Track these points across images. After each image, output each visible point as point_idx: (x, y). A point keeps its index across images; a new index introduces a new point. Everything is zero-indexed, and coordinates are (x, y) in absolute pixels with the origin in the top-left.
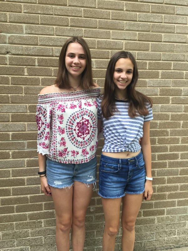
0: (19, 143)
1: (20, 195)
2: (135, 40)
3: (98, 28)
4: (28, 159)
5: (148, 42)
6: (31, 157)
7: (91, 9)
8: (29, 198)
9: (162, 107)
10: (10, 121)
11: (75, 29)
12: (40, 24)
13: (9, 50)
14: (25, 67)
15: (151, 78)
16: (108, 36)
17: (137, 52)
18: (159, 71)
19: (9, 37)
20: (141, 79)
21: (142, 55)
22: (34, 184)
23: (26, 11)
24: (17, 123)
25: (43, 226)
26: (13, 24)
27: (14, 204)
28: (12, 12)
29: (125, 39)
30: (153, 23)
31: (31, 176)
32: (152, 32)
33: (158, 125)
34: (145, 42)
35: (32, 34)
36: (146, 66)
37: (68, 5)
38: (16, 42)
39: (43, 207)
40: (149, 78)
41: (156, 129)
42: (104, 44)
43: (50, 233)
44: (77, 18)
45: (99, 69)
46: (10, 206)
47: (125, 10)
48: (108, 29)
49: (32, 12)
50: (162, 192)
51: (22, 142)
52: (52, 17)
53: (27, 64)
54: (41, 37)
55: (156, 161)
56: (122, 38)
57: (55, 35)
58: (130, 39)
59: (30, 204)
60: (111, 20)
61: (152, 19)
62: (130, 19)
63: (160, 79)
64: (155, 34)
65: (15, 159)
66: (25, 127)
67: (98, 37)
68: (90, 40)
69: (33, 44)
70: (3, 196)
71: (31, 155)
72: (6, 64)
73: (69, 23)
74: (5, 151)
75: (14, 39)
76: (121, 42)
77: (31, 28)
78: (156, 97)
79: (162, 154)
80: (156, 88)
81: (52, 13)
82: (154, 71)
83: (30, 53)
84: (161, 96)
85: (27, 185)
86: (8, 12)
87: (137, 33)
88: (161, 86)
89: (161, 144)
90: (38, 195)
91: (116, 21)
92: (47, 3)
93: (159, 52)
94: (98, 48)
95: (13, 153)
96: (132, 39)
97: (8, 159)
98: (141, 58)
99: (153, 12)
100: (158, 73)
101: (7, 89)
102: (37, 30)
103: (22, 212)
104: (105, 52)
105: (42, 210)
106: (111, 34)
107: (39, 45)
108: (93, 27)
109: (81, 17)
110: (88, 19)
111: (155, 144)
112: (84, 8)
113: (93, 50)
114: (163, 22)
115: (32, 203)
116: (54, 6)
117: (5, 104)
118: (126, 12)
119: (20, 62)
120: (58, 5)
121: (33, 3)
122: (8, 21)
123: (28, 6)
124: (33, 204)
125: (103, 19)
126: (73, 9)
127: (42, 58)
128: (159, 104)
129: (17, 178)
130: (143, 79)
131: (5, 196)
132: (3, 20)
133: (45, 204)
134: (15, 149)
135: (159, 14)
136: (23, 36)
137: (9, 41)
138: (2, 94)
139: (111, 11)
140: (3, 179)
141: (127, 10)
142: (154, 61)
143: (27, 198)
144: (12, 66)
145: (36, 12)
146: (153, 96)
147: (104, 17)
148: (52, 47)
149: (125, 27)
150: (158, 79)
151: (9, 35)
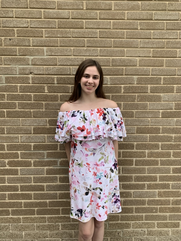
0: (40, 153)
1: (40, 199)
2: (149, 57)
3: (113, 47)
4: (47, 167)
5: (162, 58)
6: (50, 166)
7: (107, 30)
8: (48, 203)
9: (177, 121)
10: (32, 133)
11: (91, 49)
12: (59, 46)
13: (32, 70)
14: (45, 85)
15: (166, 93)
16: (122, 54)
17: (152, 68)
18: (174, 85)
19: (32, 59)
20: (156, 94)
21: (156, 71)
22: (52, 191)
23: (47, 36)
24: (38, 135)
25: (60, 229)
26: (36, 47)
27: (35, 208)
28: (34, 37)
29: (139, 56)
30: (167, 40)
31: (50, 183)
32: (167, 48)
33: (173, 138)
34: (159, 58)
35: (52, 55)
36: (161, 82)
37: (84, 28)
38: (38, 64)
39: (61, 212)
40: (164, 93)
41: (171, 143)
42: (119, 62)
43: (67, 236)
44: (93, 39)
45: (113, 85)
46: (31, 208)
47: (139, 29)
48: (123, 47)
49: (53, 36)
50: (177, 205)
51: (42, 152)
52: (70, 40)
53: (47, 82)
54: (60, 58)
55: (171, 174)
56: (137, 56)
57: (72, 55)
58: (144, 56)
59: (49, 208)
60: (125, 39)
61: (167, 36)
62: (144, 37)
63: (175, 94)
64: (170, 50)
65: (36, 168)
66: (45, 139)
67: (113, 55)
68: (105, 59)
69: (52, 64)
70: (26, 200)
71: (50, 165)
72: (29, 83)
73: (86, 44)
74: (27, 159)
75: (36, 61)
76: (135, 59)
77: (51, 51)
78: (171, 111)
79: (177, 168)
80: (171, 102)
81: (70, 36)
82: (169, 85)
83: (50, 72)
84: (176, 110)
85: (47, 191)
86: (31, 37)
87: (152, 51)
88: (176, 100)
89: (177, 157)
90: (56, 200)
91: (131, 39)
92: (66, 27)
93: (174, 67)
94: (113, 66)
95: (35, 162)
96: (147, 56)
97: (30, 167)
98: (155, 74)
99: (167, 29)
100: (173, 87)
101: (30, 105)
102: (56, 52)
103: (42, 215)
104: (120, 69)
105: (60, 215)
106: (125, 52)
107: (58, 65)
108: (108, 46)
109: (97, 38)
110: (103, 39)
111: (170, 158)
112: (100, 30)
113: (108, 67)
114: (178, 38)
115: (51, 207)
116: (71, 30)
117: (28, 118)
118: (140, 31)
119: (41, 81)
120: (75, 28)
121: (54, 28)
122: (31, 45)
123: (48, 31)
124: (52, 209)
125: (118, 38)
126: (89, 31)
127: (61, 77)
128: (174, 117)
129: (38, 184)
130: (158, 94)
131: (27, 199)
132: (27, 45)
133: (62, 209)
134: (37, 159)
135: (174, 31)
136: (45, 58)
137: (32, 63)
138: (25, 110)
139: (125, 31)
140: (25, 184)
141: (141, 29)
142: (168, 76)
143: (46, 203)
144: (34, 85)
145: (56, 36)
146: (168, 111)
147: (118, 37)
148: (69, 67)
149: (139, 45)
150: (174, 94)
151: (32, 57)
